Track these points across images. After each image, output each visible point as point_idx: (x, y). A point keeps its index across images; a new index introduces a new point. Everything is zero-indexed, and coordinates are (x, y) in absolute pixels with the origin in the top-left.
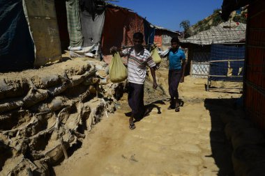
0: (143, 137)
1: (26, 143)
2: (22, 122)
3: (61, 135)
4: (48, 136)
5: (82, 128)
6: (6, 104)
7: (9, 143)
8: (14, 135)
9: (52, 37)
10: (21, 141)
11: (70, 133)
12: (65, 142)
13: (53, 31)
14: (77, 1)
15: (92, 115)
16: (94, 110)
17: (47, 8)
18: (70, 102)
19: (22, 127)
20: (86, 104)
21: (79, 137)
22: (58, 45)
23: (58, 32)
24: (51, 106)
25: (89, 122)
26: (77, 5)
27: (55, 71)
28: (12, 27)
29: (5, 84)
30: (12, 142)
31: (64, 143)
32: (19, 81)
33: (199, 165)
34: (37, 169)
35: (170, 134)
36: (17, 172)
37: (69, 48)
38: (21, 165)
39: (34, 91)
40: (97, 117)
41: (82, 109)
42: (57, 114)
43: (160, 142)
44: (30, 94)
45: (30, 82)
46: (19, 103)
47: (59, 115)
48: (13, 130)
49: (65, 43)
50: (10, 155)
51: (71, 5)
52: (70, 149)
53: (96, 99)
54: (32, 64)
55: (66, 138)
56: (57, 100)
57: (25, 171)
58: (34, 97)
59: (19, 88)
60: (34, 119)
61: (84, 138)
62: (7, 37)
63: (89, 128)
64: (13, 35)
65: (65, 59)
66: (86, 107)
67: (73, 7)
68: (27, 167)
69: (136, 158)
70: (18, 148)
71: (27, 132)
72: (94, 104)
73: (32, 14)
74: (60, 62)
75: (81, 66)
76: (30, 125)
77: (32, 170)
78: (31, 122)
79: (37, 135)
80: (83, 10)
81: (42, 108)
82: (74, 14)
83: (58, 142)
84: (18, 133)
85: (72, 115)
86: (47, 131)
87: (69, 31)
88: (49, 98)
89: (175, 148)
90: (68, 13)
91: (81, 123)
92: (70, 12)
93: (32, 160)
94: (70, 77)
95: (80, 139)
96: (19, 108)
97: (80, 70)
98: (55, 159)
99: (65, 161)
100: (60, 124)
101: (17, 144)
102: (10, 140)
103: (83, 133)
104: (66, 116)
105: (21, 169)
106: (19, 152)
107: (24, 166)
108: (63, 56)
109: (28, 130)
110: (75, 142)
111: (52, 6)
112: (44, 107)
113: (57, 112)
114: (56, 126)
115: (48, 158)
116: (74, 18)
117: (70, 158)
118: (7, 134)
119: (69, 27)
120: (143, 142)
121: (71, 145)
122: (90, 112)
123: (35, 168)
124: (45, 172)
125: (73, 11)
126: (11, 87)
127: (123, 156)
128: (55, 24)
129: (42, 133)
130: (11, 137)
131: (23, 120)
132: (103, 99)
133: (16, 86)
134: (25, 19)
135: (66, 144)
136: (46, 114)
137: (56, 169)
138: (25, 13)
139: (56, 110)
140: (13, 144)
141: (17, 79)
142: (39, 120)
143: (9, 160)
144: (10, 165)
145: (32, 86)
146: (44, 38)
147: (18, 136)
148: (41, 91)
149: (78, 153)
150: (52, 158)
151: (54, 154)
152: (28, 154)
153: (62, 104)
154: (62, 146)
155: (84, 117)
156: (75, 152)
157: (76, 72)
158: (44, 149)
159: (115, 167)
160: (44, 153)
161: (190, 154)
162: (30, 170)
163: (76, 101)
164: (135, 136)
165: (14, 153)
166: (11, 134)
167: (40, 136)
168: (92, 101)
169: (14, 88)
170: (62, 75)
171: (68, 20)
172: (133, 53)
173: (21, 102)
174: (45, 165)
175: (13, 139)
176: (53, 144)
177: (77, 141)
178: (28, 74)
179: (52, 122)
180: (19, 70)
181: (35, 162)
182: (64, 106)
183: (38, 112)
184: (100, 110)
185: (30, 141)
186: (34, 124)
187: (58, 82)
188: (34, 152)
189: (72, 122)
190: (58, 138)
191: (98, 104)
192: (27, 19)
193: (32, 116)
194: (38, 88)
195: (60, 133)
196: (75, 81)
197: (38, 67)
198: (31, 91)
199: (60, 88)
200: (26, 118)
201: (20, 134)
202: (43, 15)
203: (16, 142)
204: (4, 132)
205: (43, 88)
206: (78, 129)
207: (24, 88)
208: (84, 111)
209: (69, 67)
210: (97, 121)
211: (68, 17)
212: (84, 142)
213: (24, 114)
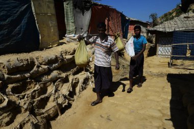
0: (117, 102)
1: (31, 103)
2: (29, 89)
3: (57, 98)
4: (47, 99)
5: (72, 94)
6: (18, 76)
7: (19, 103)
8: (23, 97)
9: (52, 28)
10: (28, 102)
11: (63, 97)
12: (59, 104)
13: (53, 24)
14: (71, 2)
15: (80, 84)
16: (81, 80)
17: (49, 7)
18: (64, 75)
19: (29, 92)
20: (76, 76)
21: (69, 100)
22: (57, 34)
23: (56, 24)
24: (50, 77)
25: (77, 89)
26: (71, 5)
27: (54, 52)
28: (24, 22)
29: (18, 62)
30: (22, 102)
31: (58, 104)
32: (27, 59)
33: (160, 127)
35: (137, 101)
36: (24, 124)
37: (66, 35)
38: (27, 119)
39: (38, 67)
40: (84, 86)
41: (73, 80)
42: (54, 83)
43: (130, 107)
44: (35, 68)
45: (36, 60)
46: (27, 75)
47: (55, 84)
48: (23, 94)
49: (62, 32)
50: (20, 112)
51: (67, 4)
52: (62, 109)
53: (83, 72)
54: (38, 47)
55: (60, 101)
56: (55, 73)
57: (29, 124)
58: (38, 70)
59: (28, 64)
60: (37, 87)
61: (73, 101)
62: (21, 28)
63: (78, 94)
64: (25, 27)
65: (62, 44)
66: (76, 79)
67: (69, 6)
68: (31, 121)
69: (111, 118)
70: (25, 107)
71: (32, 96)
72: (82, 76)
73: (38, 12)
74: (58, 45)
75: (73, 49)
76: (35, 91)
77: (35, 123)
79: (39, 98)
80: (75, 8)
81: (44, 79)
82: (69, 11)
83: (54, 104)
84: (26, 96)
85: (65, 84)
86: (46, 95)
87: (66, 23)
88: (49, 72)
89: (141, 112)
90: (65, 11)
91: (71, 90)
92: (67, 10)
93: (35, 116)
94: (64, 57)
95: (70, 102)
96: (27, 78)
97: (72, 51)
98: (52, 115)
99: (59, 117)
100: (56, 91)
101: (25, 104)
102: (20, 101)
103: (73, 97)
104: (61, 84)
105: (27, 122)
106: (26, 110)
107: (29, 120)
108: (61, 41)
109: (33, 94)
110: (66, 104)
111: (52, 6)
112: (45, 78)
114: (53, 92)
115: (46, 114)
116: (69, 13)
117: (63, 115)
118: (18, 97)
119: (66, 21)
120: (117, 106)
121: (63, 106)
122: (78, 82)
123: (37, 121)
124: (44, 124)
125: (69, 9)
126: (22, 64)
127: (101, 116)
128: (54, 18)
129: (43, 96)
130: (21, 99)
131: (30, 87)
132: (88, 73)
133: (25, 63)
134: (33, 15)
135: (60, 105)
136: (47, 83)
137: (53, 123)
138: (34, 11)
139: (54, 81)
140: (22, 104)
141: (27, 58)
142: (41, 88)
143: (19, 115)
144: (20, 119)
145: (37, 63)
146: (47, 29)
147: (26, 99)
148: (43, 66)
149: (68, 112)
150: (49, 115)
151: (51, 112)
152: (32, 111)
153: (58, 76)
154: (57, 106)
155: (74, 86)
156: (67, 111)
157: (69, 53)
158: (44, 108)
159: (94, 124)
160: (44, 111)
161: (153, 117)
162: (32, 123)
163: (68, 74)
164: (111, 101)
165: (23, 110)
166: (21, 97)
167: (41, 99)
168: (80, 74)
169: (24, 65)
170: (59, 55)
171: (65, 16)
172: (99, 41)
173: (29, 74)
174: (45, 120)
175: (22, 100)
176: (51, 105)
177: (68, 103)
178: (35, 55)
179: (51, 89)
180: (28, 51)
181: (37, 117)
182: (60, 78)
183: (41, 81)
184: (86, 81)
185: (34, 102)
186: (37, 90)
187: (55, 60)
188: (36, 110)
189: (65, 89)
190: (54, 100)
191: (85, 76)
192: (35, 16)
193: (36, 84)
194: (41, 64)
196: (68, 60)
197: (42, 50)
198: (36, 67)
199: (57, 64)
200: (32, 85)
201: (27, 97)
202: (46, 12)
203: (24, 103)
204: (16, 95)
205: (45, 65)
206: (69, 95)
207: (31, 64)
208: (74, 82)
209: (64, 50)
210: (83, 89)
211: (65, 13)
212: (74, 104)
213: (30, 83)
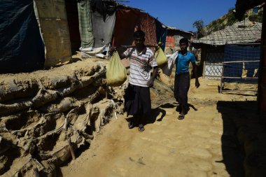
0: (152, 140)
1: (34, 143)
2: (31, 123)
3: (69, 135)
4: (56, 136)
5: (90, 129)
6: (15, 105)
7: (17, 143)
8: (23, 135)
9: (62, 38)
10: (29, 141)
11: (78, 134)
12: (73, 143)
13: (63, 33)
14: (88, 3)
15: (101, 116)
16: (103, 111)
17: (57, 9)
18: (78, 103)
19: (31, 128)
20: (95, 105)
21: (87, 138)
22: (69, 47)
23: (67, 33)
24: (59, 106)
25: (97, 123)
26: (88, 7)
27: (63, 72)
28: (23, 29)
29: (15, 85)
30: (21, 142)
31: (71, 143)
32: (28, 82)
33: (209, 171)
34: (44, 169)
35: (179, 137)
36: (25, 172)
37: (80, 49)
38: (28, 165)
39: (43, 92)
40: (106, 118)
41: (91, 110)
42: (65, 115)
43: (169, 146)
44: (39, 94)
45: (40, 83)
46: (28, 103)
47: (67, 116)
48: (22, 130)
49: (76, 44)
50: (18, 155)
51: (82, 6)
52: (77, 150)
53: (105, 100)
54: (43, 64)
55: (74, 139)
56: (66, 101)
57: (32, 171)
58: (43, 97)
59: (28, 89)
60: (42, 120)
61: (92, 139)
62: (19, 38)
63: (98, 129)
64: (24, 37)
65: (75, 60)
66: (95, 108)
67: (84, 8)
68: (34, 167)
69: (144, 161)
70: (26, 148)
71: (35, 132)
72: (103, 105)
73: (43, 16)
74: (70, 62)
75: (91, 68)
76: (39, 126)
77: (39, 170)
78: (40, 122)
79: (45, 136)
80: (94, 12)
81: (51, 109)
82: (85, 15)
83: (66, 143)
84: (27, 133)
85: (81, 116)
86: (55, 131)
87: (81, 32)
88: (58, 99)
89: (184, 152)
90: (79, 14)
91: (89, 124)
92: (82, 13)
93: (40, 160)
94: (79, 78)
95: (88, 140)
96: (27, 108)
97: (90, 71)
98: (62, 159)
99: (72, 162)
100: (69, 125)
101: (25, 143)
102: (18, 140)
103: (91, 134)
104: (75, 117)
105: (29, 169)
106: (27, 152)
107: (32, 166)
108: (74, 57)
109: (37, 130)
110: (82, 143)
111: (62, 7)
112: (53, 108)
113: (66, 113)
114: (64, 127)
115: (55, 158)
116: (85, 19)
117: (77, 159)
118: (16, 134)
119: (80, 28)
120: (152, 145)
121: (79, 146)
122: (99, 113)
123: (42, 168)
124: (52, 172)
125: (84, 12)
126: (21, 88)
127: (130, 159)
128: (65, 25)
129: (50, 133)
130: (19, 137)
131: (31, 120)
132: (112, 101)
133: (25, 86)
134: (36, 20)
135: (73, 145)
136: (55, 114)
137: (64, 170)
138: (36, 14)
139: (65, 111)
140: (21, 144)
141: (27, 80)
142: (47, 121)
143: (17, 160)
144: (18, 164)
145: (41, 87)
146: (54, 40)
147: (26, 136)
148: (50, 91)
149: (86, 154)
150: (59, 159)
151: (62, 154)
152: (35, 154)
153: (71, 105)
154: (69, 147)
155: (93, 118)
156: (83, 153)
157: (86, 73)
158: (51, 150)
159: (122, 170)
160: (51, 153)
161: (199, 159)
162: (36, 170)
163: (85, 101)
164: (144, 138)
165: (22, 153)
166: (19, 134)
167: (48, 136)
168: (101, 102)
169: (23, 89)
170: (72, 76)
171: (80, 21)
172: (135, 54)
173: (30, 103)
174: (53, 166)
175: (22, 139)
176: (61, 145)
177: (85, 142)
178: (37, 75)
179: (61, 123)
180: (29, 70)
181: (43, 162)
182: (73, 107)
183: (47, 112)
184: (109, 111)
185: (38, 141)
186: (42, 125)
187: (67, 83)
188: (41, 152)
189: (80, 123)
190: (66, 138)
191: (107, 105)
192: (38, 21)
193: (40, 116)
194: (47, 88)
195: (68, 133)
196: (85, 82)
197: (48, 68)
198: (40, 92)
199: (69, 89)
200: (35, 118)
201: (28, 134)
202: (53, 16)
203: (24, 142)
204: (13, 132)
205: (52, 89)
206: (86, 131)
207: (34, 88)
208: (93, 112)
209: (79, 68)
210: (106, 122)
211: (79, 18)
212: (93, 143)
213: (32, 115)
